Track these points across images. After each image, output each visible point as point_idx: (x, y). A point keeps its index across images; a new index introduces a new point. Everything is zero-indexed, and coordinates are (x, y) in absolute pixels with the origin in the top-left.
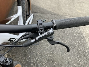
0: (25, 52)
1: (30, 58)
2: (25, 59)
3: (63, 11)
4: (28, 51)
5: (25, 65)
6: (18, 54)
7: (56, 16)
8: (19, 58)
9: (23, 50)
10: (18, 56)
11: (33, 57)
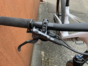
0: (59, 51)
1: (66, 57)
2: (62, 59)
3: (86, 9)
4: (62, 50)
5: (63, 64)
6: (54, 53)
7: (81, 15)
8: (55, 57)
9: (57, 50)
10: (54, 55)
11: (69, 56)
